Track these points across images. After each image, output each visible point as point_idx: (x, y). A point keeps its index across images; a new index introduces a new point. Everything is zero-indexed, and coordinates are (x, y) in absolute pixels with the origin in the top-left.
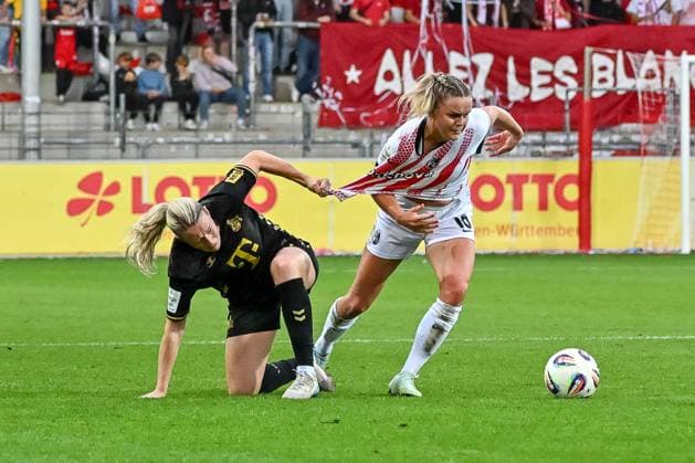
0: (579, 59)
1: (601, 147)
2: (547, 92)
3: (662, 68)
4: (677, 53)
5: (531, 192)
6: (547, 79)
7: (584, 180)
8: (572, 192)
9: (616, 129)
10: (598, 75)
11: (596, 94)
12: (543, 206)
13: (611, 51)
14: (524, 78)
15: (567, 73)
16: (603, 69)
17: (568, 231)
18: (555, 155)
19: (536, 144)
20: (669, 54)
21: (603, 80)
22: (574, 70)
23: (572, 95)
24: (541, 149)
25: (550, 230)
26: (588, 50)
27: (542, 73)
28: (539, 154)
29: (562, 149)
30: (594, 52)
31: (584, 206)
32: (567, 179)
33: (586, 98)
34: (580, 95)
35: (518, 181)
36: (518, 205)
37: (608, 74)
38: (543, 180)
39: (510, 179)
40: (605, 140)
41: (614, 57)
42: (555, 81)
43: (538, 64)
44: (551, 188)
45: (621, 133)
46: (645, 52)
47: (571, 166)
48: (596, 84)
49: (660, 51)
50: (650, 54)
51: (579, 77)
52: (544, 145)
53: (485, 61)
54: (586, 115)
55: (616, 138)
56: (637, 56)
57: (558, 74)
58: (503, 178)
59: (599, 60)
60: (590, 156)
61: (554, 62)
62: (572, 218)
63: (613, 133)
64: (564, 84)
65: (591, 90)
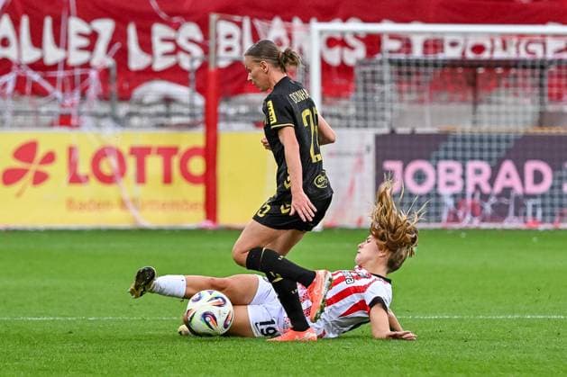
0: (204, 26)
1: (227, 118)
2: (170, 61)
3: (290, 37)
4: (306, 21)
5: (154, 165)
6: (169, 47)
7: (210, 152)
8: (197, 166)
9: (242, 98)
10: (224, 43)
11: (223, 64)
12: (168, 179)
13: (237, 18)
14: (146, 46)
15: (191, 41)
16: (229, 37)
17: (193, 206)
18: (180, 126)
19: (159, 115)
20: (297, 22)
21: (229, 49)
22: (198, 37)
23: (197, 64)
24: (164, 120)
25: (175, 205)
26: (214, 17)
27: (165, 40)
28: (162, 126)
29: (186, 120)
30: (220, 19)
31: (209, 180)
32: (192, 152)
33: (212, 68)
34: (204, 66)
35: (141, 153)
36: (141, 178)
37: (234, 43)
38: (168, 153)
39: (134, 151)
40: (232, 111)
41: (240, 25)
42: (178, 49)
43: (159, 31)
44: (176, 161)
45: (247, 103)
46: (270, 19)
47: (197, 138)
48: (222, 53)
49: (287, 19)
50: (277, 22)
51: (205, 48)
52: (168, 115)
53: (105, 27)
54: (212, 85)
55: (243, 109)
56: (265, 24)
57: (182, 42)
58: (125, 150)
59: (224, 27)
60: (215, 127)
61: (177, 27)
62: (198, 192)
63: (239, 104)
64: (188, 53)
65: (217, 58)
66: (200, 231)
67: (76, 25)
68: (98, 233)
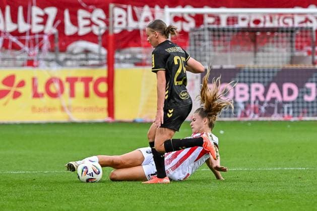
0: (106, 11)
1: (119, 61)
2: (88, 30)
3: (153, 16)
4: (162, 7)
5: (80, 87)
6: (87, 22)
7: (110, 80)
8: (103, 87)
9: (127, 50)
10: (117, 20)
11: (117, 31)
12: (87, 95)
13: (125, 6)
14: (75, 22)
15: (99, 19)
16: (120, 16)
17: (101, 110)
18: (93, 66)
19: (82, 59)
20: (157, 8)
21: (120, 23)
22: (103, 16)
23: (103, 31)
24: (84, 62)
25: (91, 109)
26: (111, 5)
27: (85, 18)
28: (84, 65)
29: (97, 62)
30: (115, 7)
31: (110, 95)
32: (100, 80)
33: (111, 34)
34: (107, 33)
35: (72, 81)
36: (72, 94)
37: (123, 20)
38: (87, 80)
39: (68, 80)
40: (122, 57)
41: (126, 10)
42: (92, 23)
43: (82, 13)
44: (91, 85)
45: (130, 53)
46: (142, 6)
47: (103, 72)
48: (116, 25)
49: (152, 6)
50: (146, 8)
51: (107, 23)
52: (87, 60)
53: (52, 12)
54: (111, 43)
55: (128, 56)
56: (140, 9)
57: (94, 19)
58: (63, 79)
59: (117, 11)
60: (113, 67)
61: (91, 11)
62: (104, 102)
63: (126, 53)
64: (97, 25)
65: (113, 28)
66: (105, 123)
67: (36, 11)
68: (49, 125)
